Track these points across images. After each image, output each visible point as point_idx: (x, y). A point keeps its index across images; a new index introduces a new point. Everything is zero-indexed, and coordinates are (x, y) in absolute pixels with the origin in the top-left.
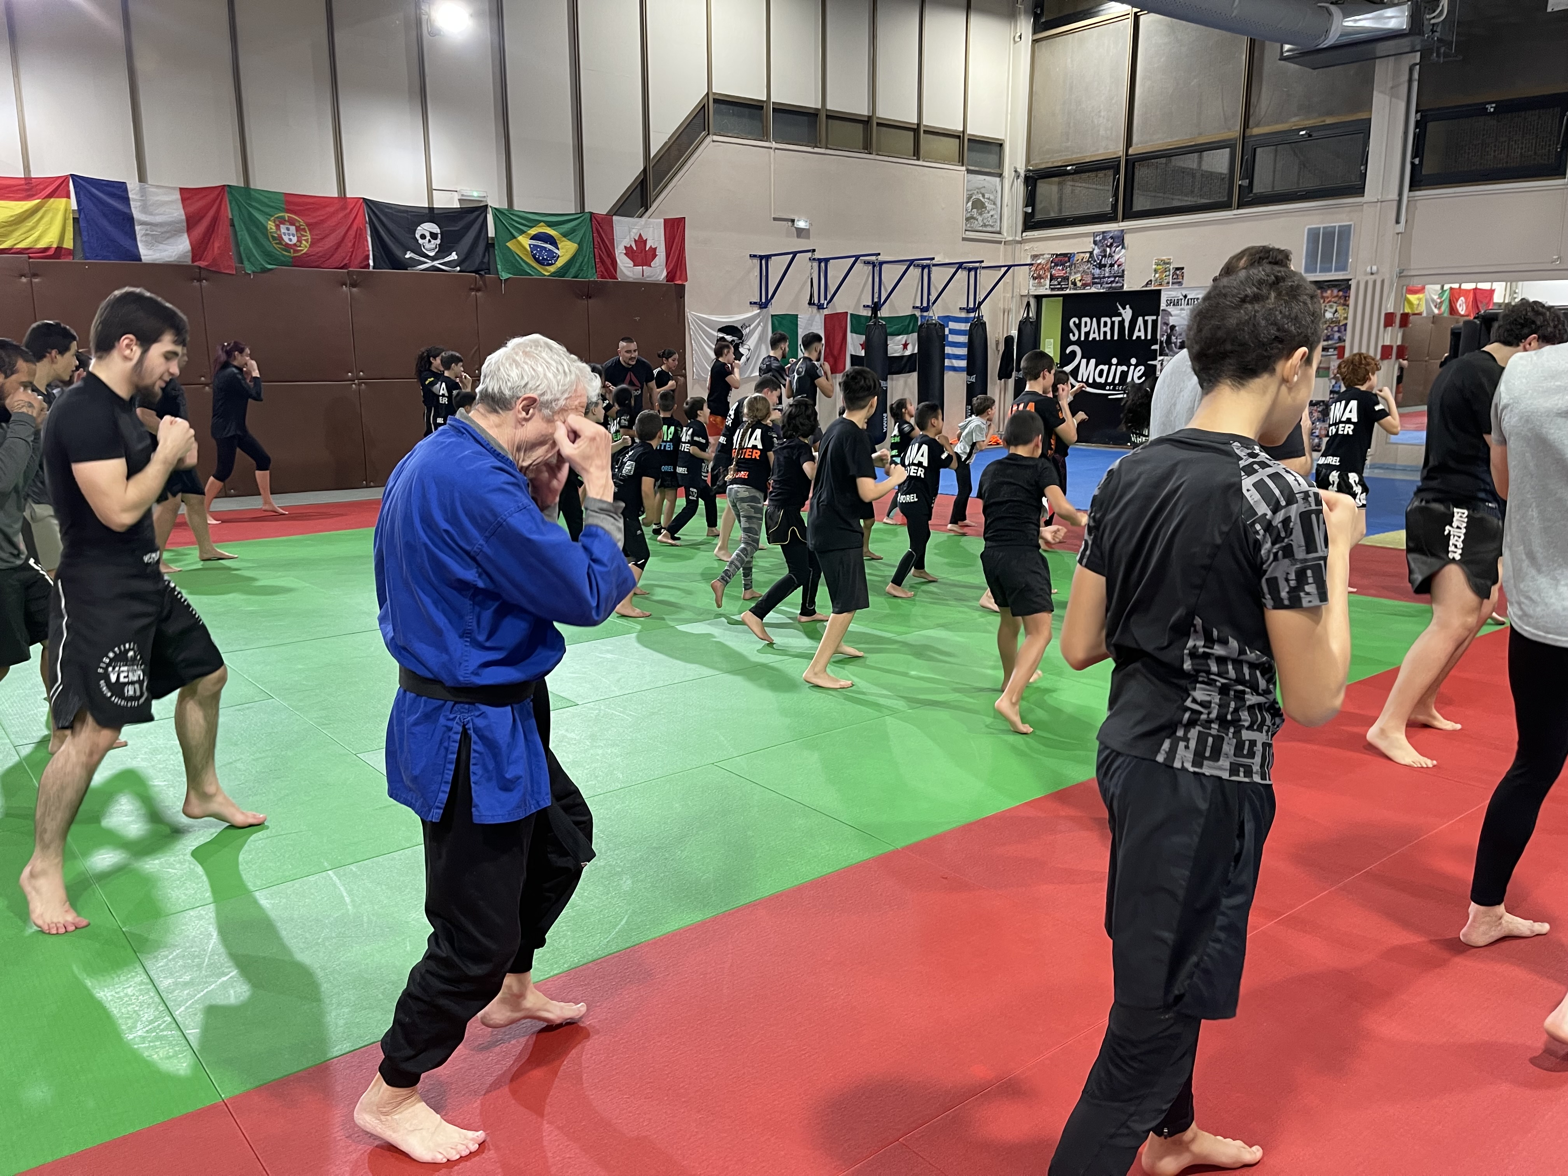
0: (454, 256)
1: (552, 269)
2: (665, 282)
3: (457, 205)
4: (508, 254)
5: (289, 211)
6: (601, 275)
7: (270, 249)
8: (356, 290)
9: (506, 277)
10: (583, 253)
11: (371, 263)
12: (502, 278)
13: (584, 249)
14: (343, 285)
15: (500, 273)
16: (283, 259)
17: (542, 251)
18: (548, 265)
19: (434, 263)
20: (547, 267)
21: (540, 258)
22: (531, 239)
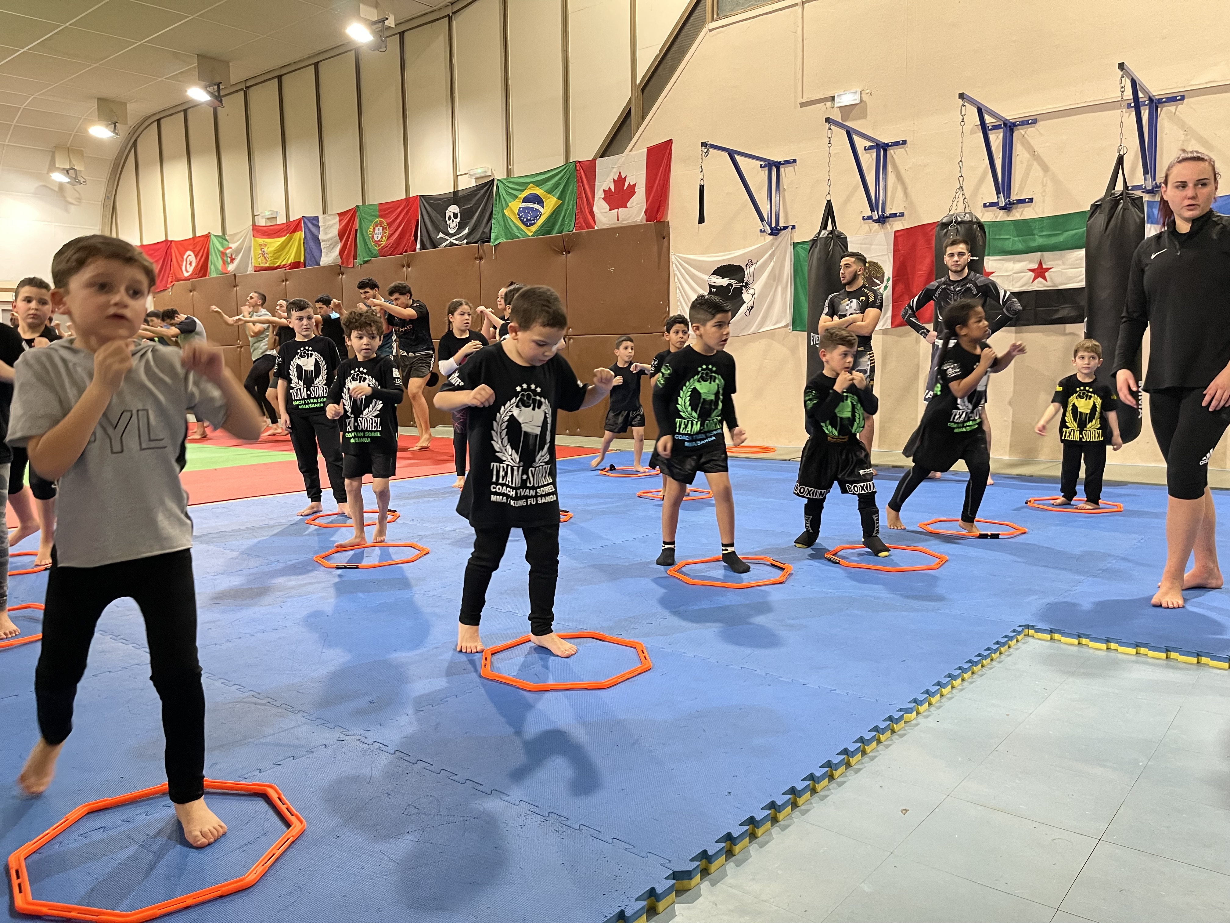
0: (466, 231)
2: (644, 222)
4: (504, 220)
5: (380, 216)
6: (580, 227)
7: (370, 246)
8: (410, 269)
9: (496, 243)
10: (565, 206)
11: (418, 246)
12: (492, 244)
13: (566, 202)
14: (403, 266)
15: (492, 240)
16: (375, 252)
17: (529, 212)
18: (532, 225)
19: (452, 240)
20: (530, 228)
21: (525, 219)
22: (523, 202)
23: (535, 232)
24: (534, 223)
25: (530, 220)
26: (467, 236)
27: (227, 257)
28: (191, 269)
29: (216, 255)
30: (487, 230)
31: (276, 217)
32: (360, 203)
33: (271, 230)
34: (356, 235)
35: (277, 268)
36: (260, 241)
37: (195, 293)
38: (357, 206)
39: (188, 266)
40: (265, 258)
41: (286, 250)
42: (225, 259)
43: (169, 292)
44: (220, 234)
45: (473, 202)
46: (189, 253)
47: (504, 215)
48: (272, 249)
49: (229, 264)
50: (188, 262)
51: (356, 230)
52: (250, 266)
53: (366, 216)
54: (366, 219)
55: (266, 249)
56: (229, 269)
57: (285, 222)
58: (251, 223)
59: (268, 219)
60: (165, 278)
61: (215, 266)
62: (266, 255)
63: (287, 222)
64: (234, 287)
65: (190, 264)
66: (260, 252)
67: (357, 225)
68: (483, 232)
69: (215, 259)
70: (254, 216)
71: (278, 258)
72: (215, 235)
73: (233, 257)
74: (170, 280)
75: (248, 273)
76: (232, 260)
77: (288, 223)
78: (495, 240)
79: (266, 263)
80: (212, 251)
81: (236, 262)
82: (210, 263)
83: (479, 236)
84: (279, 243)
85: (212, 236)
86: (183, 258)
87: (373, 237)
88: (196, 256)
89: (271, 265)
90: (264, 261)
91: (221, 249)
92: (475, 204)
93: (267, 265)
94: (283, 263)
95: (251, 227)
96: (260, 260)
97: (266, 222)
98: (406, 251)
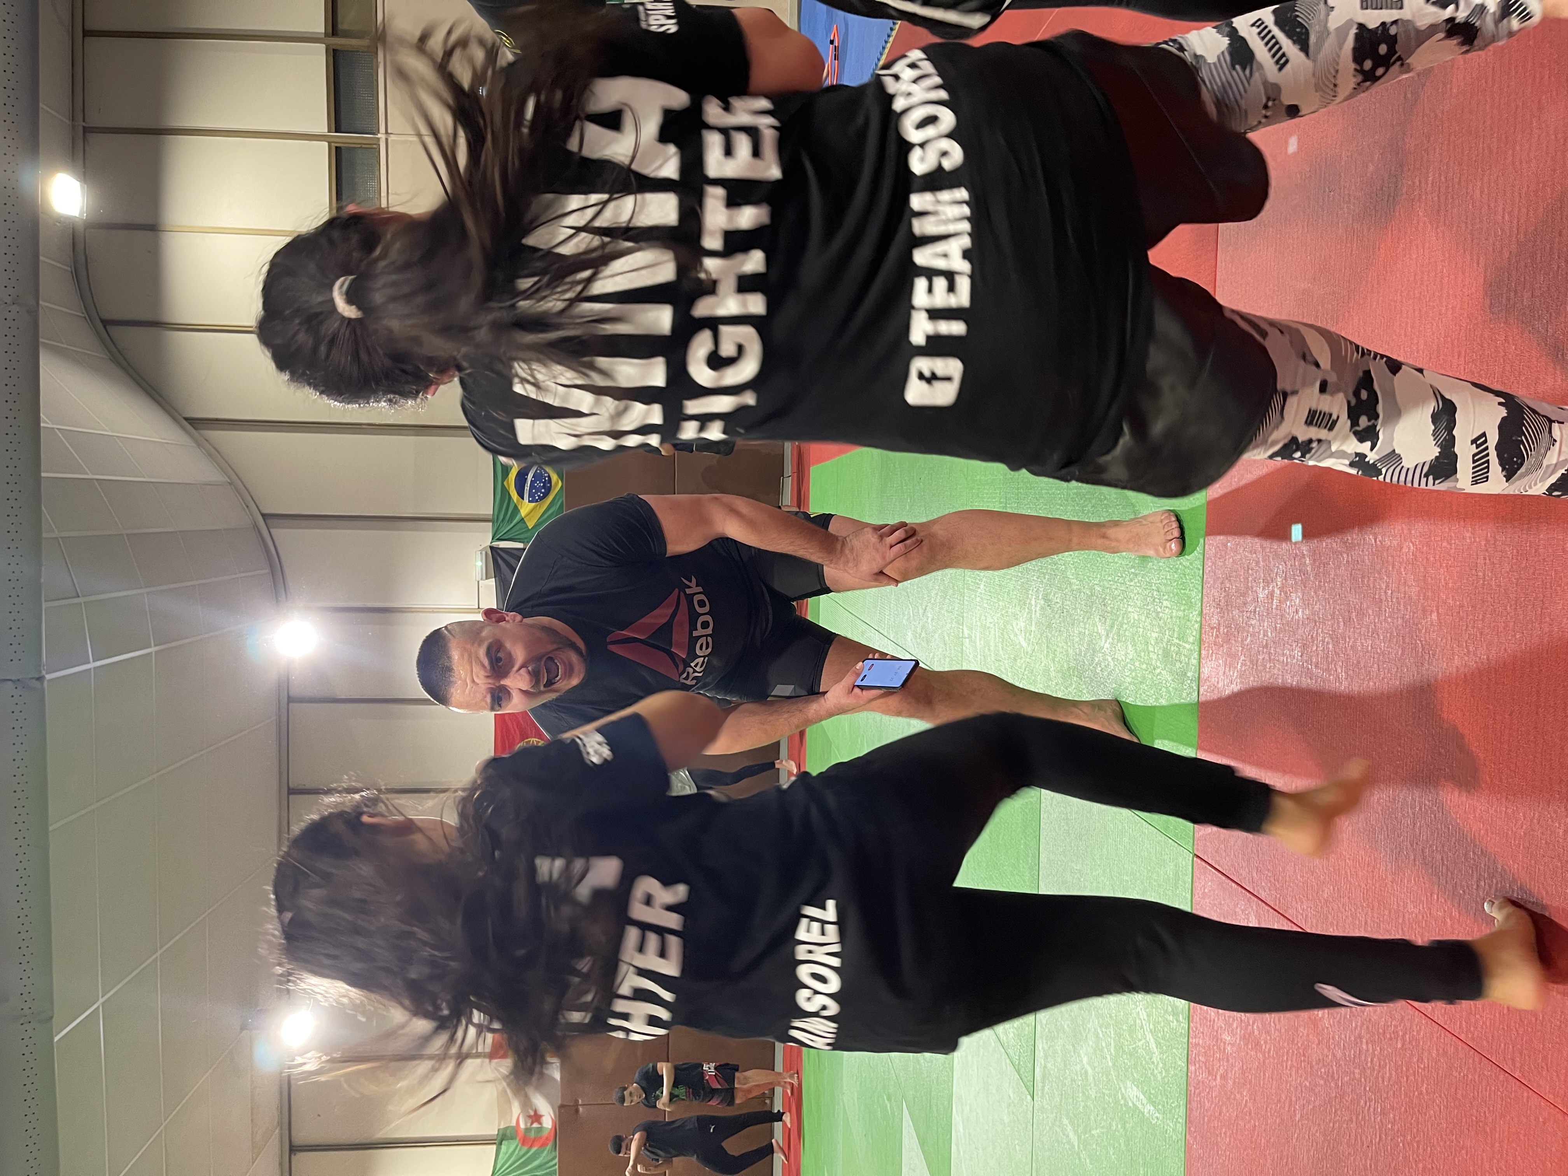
3: (492, 582)
17: (535, 487)
20: (553, 483)
21: (543, 491)
22: (523, 499)
24: (549, 477)
25: (545, 485)
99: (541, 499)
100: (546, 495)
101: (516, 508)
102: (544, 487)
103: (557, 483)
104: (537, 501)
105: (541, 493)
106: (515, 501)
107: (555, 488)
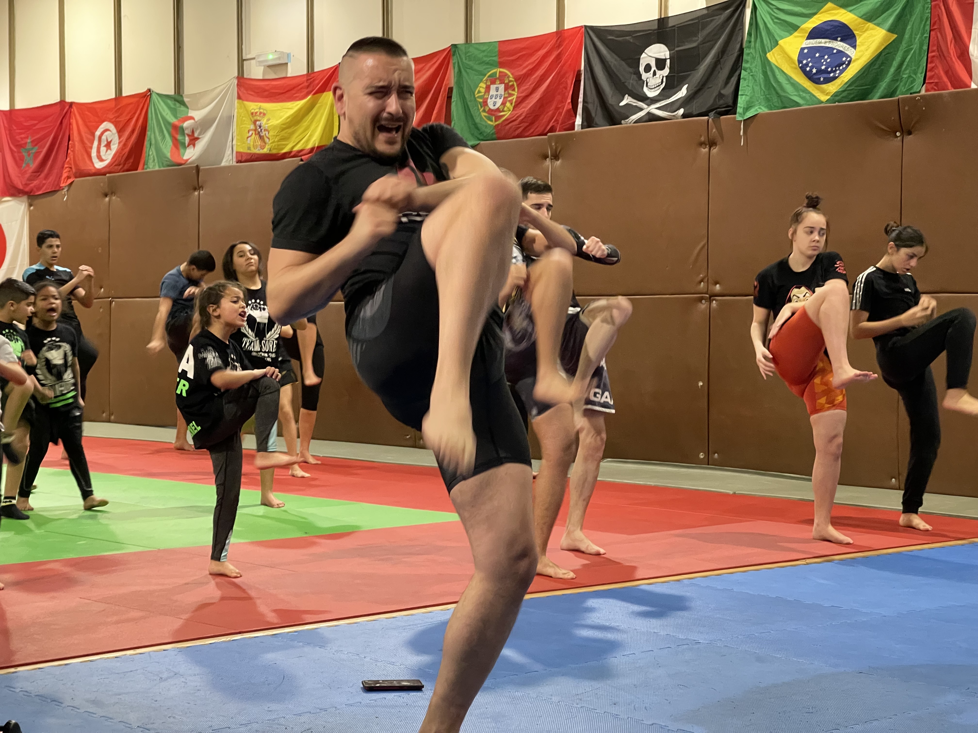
0: (683, 92)
1: (833, 88)
4: (765, 73)
5: (502, 65)
6: (936, 84)
7: (477, 120)
8: (558, 163)
9: (749, 114)
10: (904, 45)
11: (579, 121)
12: (738, 118)
13: (907, 36)
14: (545, 157)
15: (739, 110)
16: (488, 130)
17: (822, 57)
18: (828, 80)
19: (653, 109)
20: (824, 86)
21: (814, 71)
22: (809, 38)
23: (836, 95)
24: (835, 78)
25: (825, 71)
26: (685, 102)
27: (183, 134)
28: (108, 156)
29: (161, 131)
30: (729, 90)
31: (287, 64)
32: (460, 40)
33: (275, 87)
34: (449, 97)
35: (284, 156)
36: (253, 106)
37: (114, 198)
38: (454, 46)
39: (103, 149)
40: (261, 138)
41: (305, 124)
42: (180, 137)
43: (64, 196)
44: (171, 92)
45: (701, 36)
46: (106, 125)
47: (766, 63)
48: (275, 122)
49: (185, 147)
50: (104, 143)
51: (451, 90)
52: (228, 152)
53: (471, 63)
54: (471, 68)
55: (264, 122)
56: (185, 158)
57: (305, 72)
58: (236, 75)
59: (270, 66)
60: (55, 171)
61: (158, 151)
62: (263, 134)
63: (308, 74)
64: (195, 189)
65: (108, 145)
66: (252, 127)
67: (451, 79)
68: (720, 96)
69: (159, 138)
70: (241, 61)
71: (286, 139)
72: (158, 94)
73: (196, 135)
74: (65, 175)
75: (223, 164)
76: (194, 140)
77: (311, 75)
78: (746, 109)
79: (262, 148)
80: (152, 123)
81: (201, 145)
82: (147, 143)
83: (711, 101)
84: (291, 112)
85: (154, 96)
86: (93, 135)
87: (485, 103)
88: (120, 132)
89: (274, 152)
90: (259, 143)
91: (172, 120)
92: (703, 42)
93: (265, 151)
94: (296, 149)
95: (236, 82)
96: (250, 141)
97: (264, 73)
98: (552, 130)
99: (803, 69)
100: (809, 76)
101: (795, 28)
102: (820, 71)
103: (823, 92)
104: (800, 62)
105: (812, 68)
106: (804, 26)
107: (818, 89)
